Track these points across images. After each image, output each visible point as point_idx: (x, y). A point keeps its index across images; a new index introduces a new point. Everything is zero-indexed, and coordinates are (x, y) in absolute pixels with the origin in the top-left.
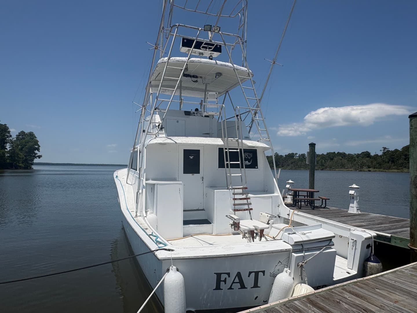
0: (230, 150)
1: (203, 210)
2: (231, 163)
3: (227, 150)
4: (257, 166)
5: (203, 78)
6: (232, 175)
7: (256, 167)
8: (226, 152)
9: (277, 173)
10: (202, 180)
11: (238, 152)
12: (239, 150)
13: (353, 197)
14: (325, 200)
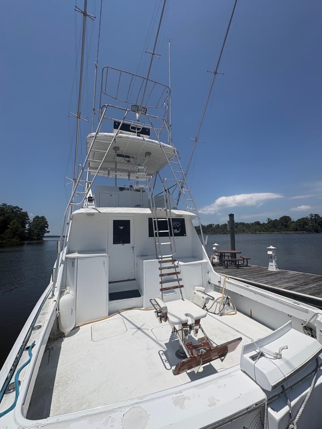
0: (159, 220)
1: (134, 280)
2: (160, 231)
3: (155, 219)
5: (135, 158)
6: (161, 244)
7: (185, 235)
8: (155, 221)
9: (205, 240)
10: (133, 250)
11: (166, 221)
12: (167, 219)
13: (271, 257)
14: (247, 259)
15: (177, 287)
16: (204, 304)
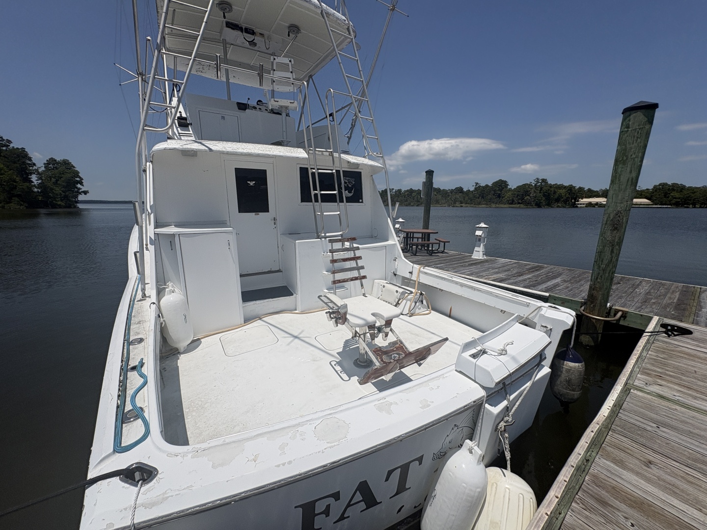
0: (320, 171)
1: (279, 271)
2: (322, 192)
3: (314, 170)
4: (362, 199)
5: (266, 36)
6: (325, 214)
7: (361, 201)
8: (313, 174)
9: (393, 210)
10: (275, 224)
11: (332, 174)
12: (334, 171)
13: (479, 238)
14: (445, 243)
15: (356, 279)
16: (397, 300)
